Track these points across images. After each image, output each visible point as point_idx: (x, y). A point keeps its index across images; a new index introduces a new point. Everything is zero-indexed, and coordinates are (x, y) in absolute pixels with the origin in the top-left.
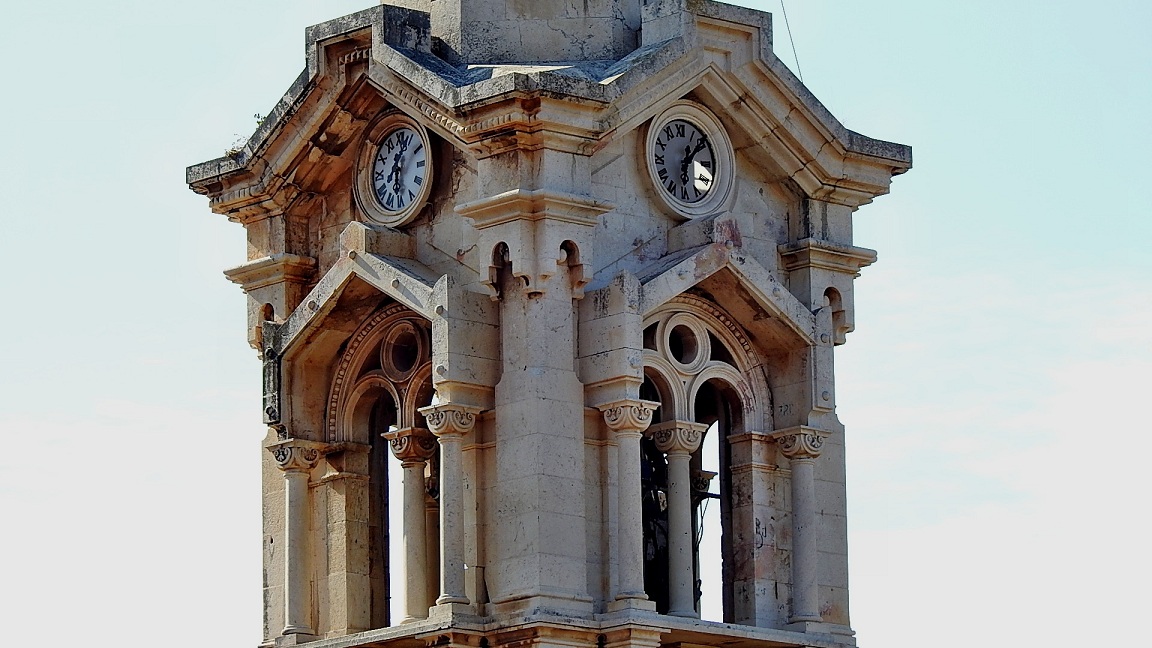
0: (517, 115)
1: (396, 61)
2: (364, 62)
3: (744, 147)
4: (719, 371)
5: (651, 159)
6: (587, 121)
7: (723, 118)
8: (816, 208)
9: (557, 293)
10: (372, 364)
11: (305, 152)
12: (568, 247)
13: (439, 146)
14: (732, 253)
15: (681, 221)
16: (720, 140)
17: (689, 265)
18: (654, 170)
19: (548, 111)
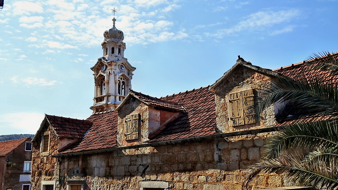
1: (103, 60)
2: (101, 61)
3: (126, 67)
4: (124, 80)
5: (119, 67)
6: (115, 64)
8: (130, 71)
9: (113, 75)
10: (102, 80)
11: (98, 66)
12: (114, 72)
13: (106, 66)
14: (124, 73)
15: (121, 71)
16: (124, 66)
17: (122, 73)
19: (113, 63)
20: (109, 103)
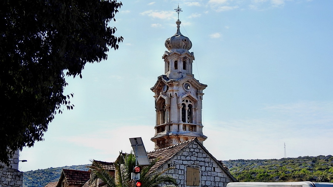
0: (171, 83)
1: (163, 79)
2: (161, 79)
3: (192, 85)
4: (190, 103)
5: (184, 86)
6: (177, 83)
7: (190, 83)
8: (199, 90)
9: (175, 97)
10: (163, 103)
11: (158, 87)
12: (176, 93)
13: (167, 86)
14: (190, 94)
15: (186, 91)
17: (187, 94)
18: (184, 87)
19: (173, 83)
20: (170, 134)
